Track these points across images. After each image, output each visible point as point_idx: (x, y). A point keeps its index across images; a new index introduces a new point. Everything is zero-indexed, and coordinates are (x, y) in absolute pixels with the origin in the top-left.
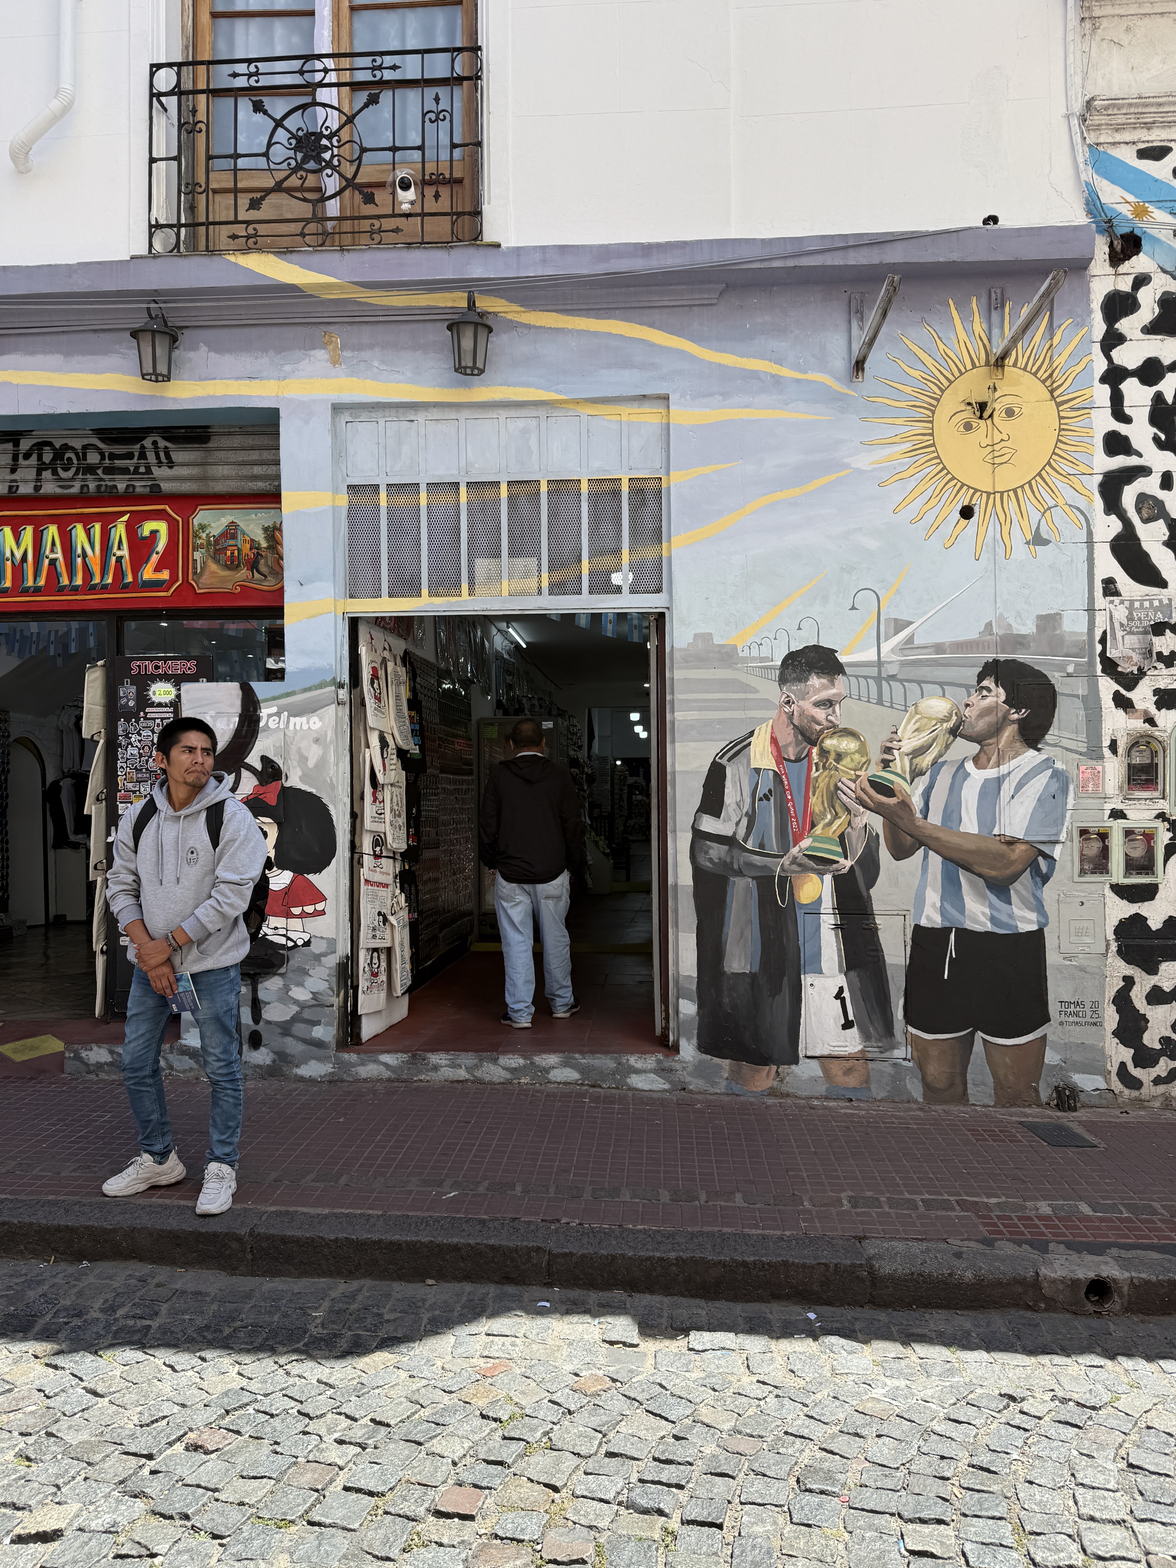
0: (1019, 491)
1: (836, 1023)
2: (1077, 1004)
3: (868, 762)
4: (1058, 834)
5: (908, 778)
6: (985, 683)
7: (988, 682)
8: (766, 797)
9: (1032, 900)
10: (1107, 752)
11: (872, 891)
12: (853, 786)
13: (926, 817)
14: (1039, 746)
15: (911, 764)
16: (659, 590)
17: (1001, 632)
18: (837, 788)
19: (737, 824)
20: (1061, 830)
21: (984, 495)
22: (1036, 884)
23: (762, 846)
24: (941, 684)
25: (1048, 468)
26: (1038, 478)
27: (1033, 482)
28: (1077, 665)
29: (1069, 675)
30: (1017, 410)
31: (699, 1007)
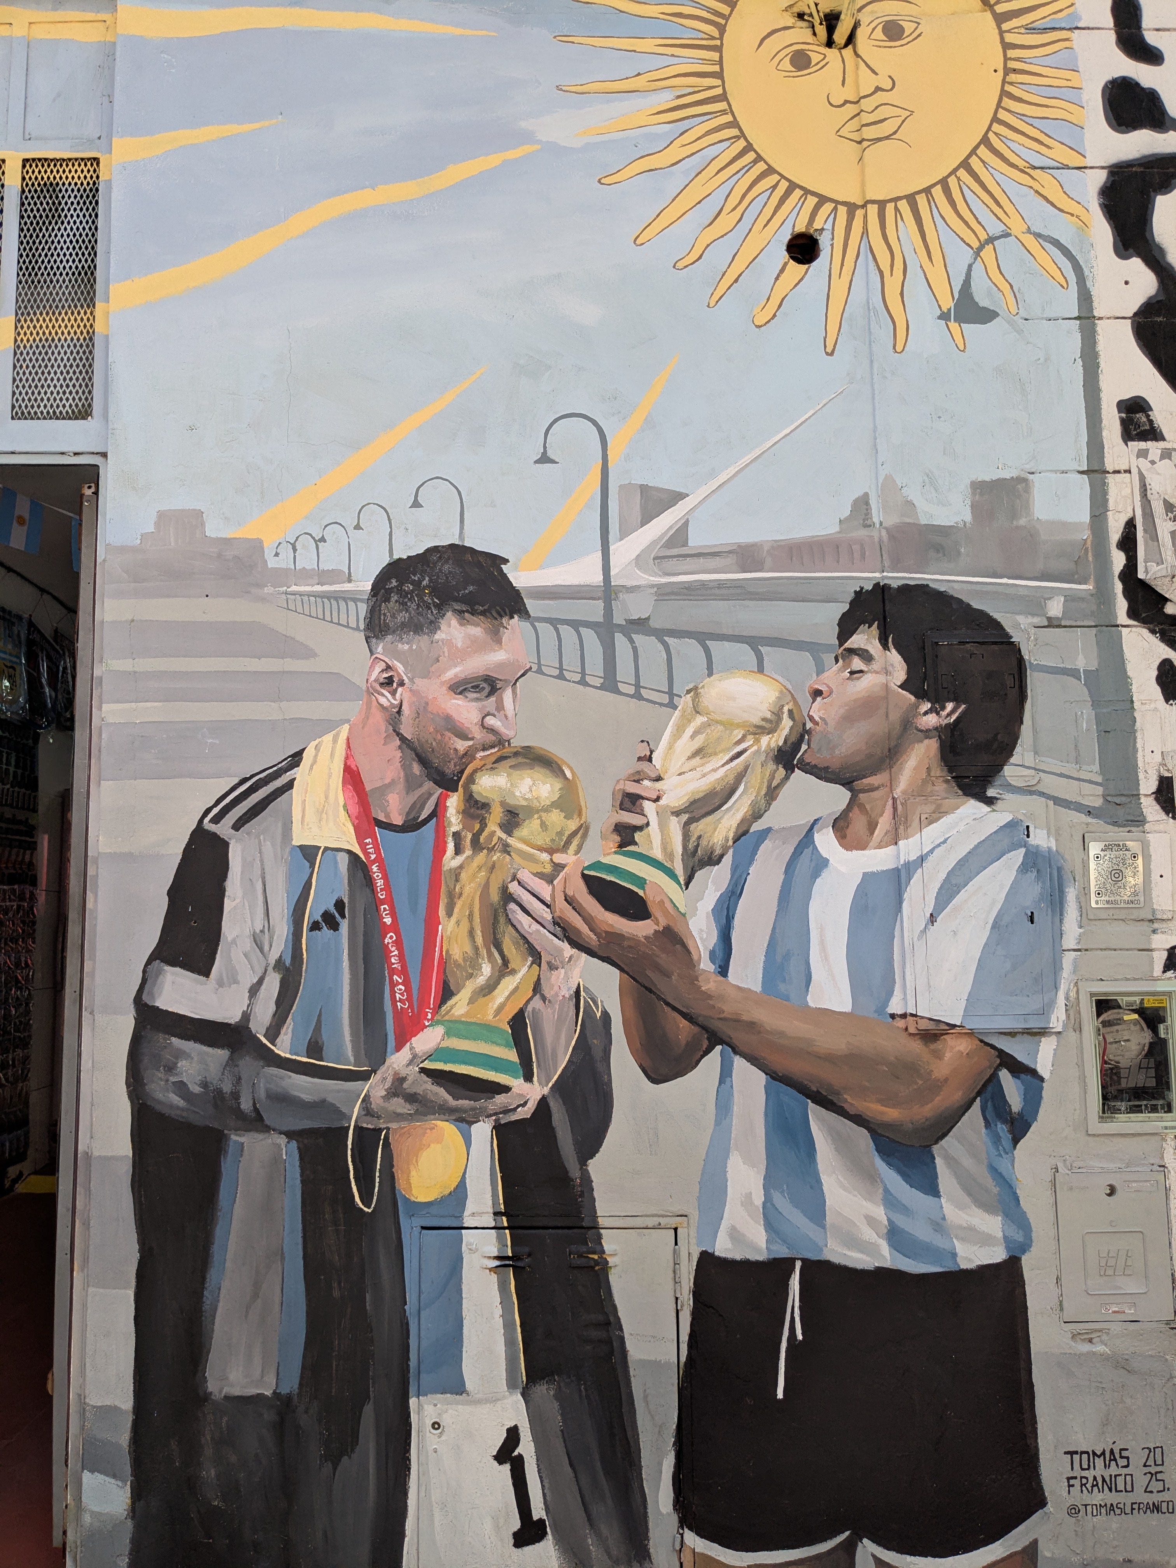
0: (921, 200)
1: (497, 1528)
2: (1111, 1457)
3: (583, 830)
4: (1045, 1011)
5: (679, 869)
6: (857, 640)
7: (860, 639)
8: (330, 921)
9: (989, 1183)
10: (1151, 809)
11: (593, 1165)
12: (545, 891)
13: (723, 971)
14: (991, 792)
15: (686, 836)
16: (84, 413)
17: (892, 520)
18: (508, 897)
19: (254, 991)
20: (1052, 1003)
21: (842, 210)
22: (996, 1140)
23: (315, 1048)
24: (754, 642)
25: (983, 151)
26: (962, 173)
27: (952, 181)
28: (1070, 599)
29: (1052, 624)
30: (908, 27)
31: (137, 1495)
